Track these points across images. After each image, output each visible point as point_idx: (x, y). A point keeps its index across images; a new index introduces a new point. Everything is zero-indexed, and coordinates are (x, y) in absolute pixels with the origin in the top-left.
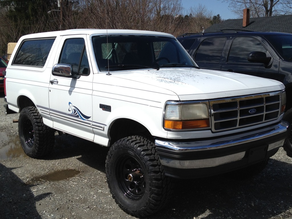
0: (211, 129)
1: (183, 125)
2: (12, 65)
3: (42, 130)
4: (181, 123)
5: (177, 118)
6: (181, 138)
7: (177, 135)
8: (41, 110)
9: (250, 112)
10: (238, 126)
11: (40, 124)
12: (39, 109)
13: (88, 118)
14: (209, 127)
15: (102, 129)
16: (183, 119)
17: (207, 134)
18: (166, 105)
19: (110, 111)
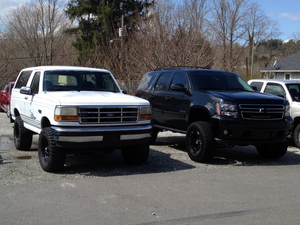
0: (79, 122)
1: (62, 118)
2: (15, 88)
3: (23, 131)
4: (61, 117)
5: (59, 114)
6: (62, 125)
7: (59, 123)
8: (22, 117)
9: (109, 115)
10: (99, 122)
11: (22, 127)
12: (21, 116)
13: (35, 118)
14: (78, 120)
15: (39, 124)
16: (62, 115)
17: (77, 124)
18: (56, 107)
19: (41, 113)
